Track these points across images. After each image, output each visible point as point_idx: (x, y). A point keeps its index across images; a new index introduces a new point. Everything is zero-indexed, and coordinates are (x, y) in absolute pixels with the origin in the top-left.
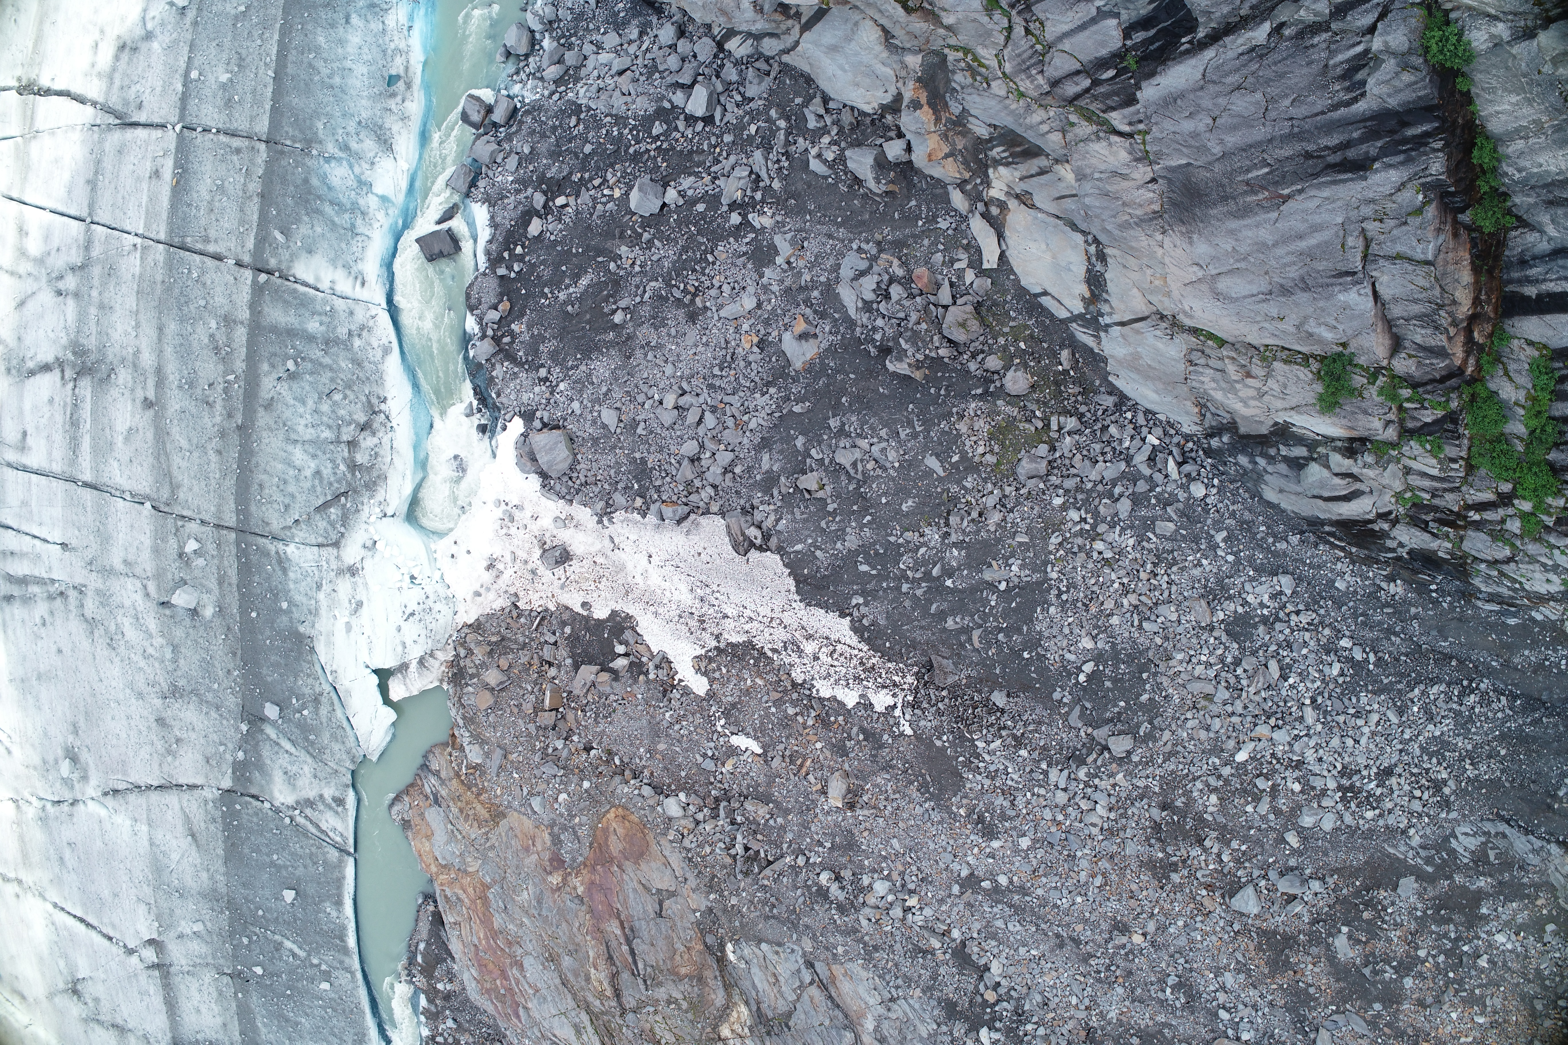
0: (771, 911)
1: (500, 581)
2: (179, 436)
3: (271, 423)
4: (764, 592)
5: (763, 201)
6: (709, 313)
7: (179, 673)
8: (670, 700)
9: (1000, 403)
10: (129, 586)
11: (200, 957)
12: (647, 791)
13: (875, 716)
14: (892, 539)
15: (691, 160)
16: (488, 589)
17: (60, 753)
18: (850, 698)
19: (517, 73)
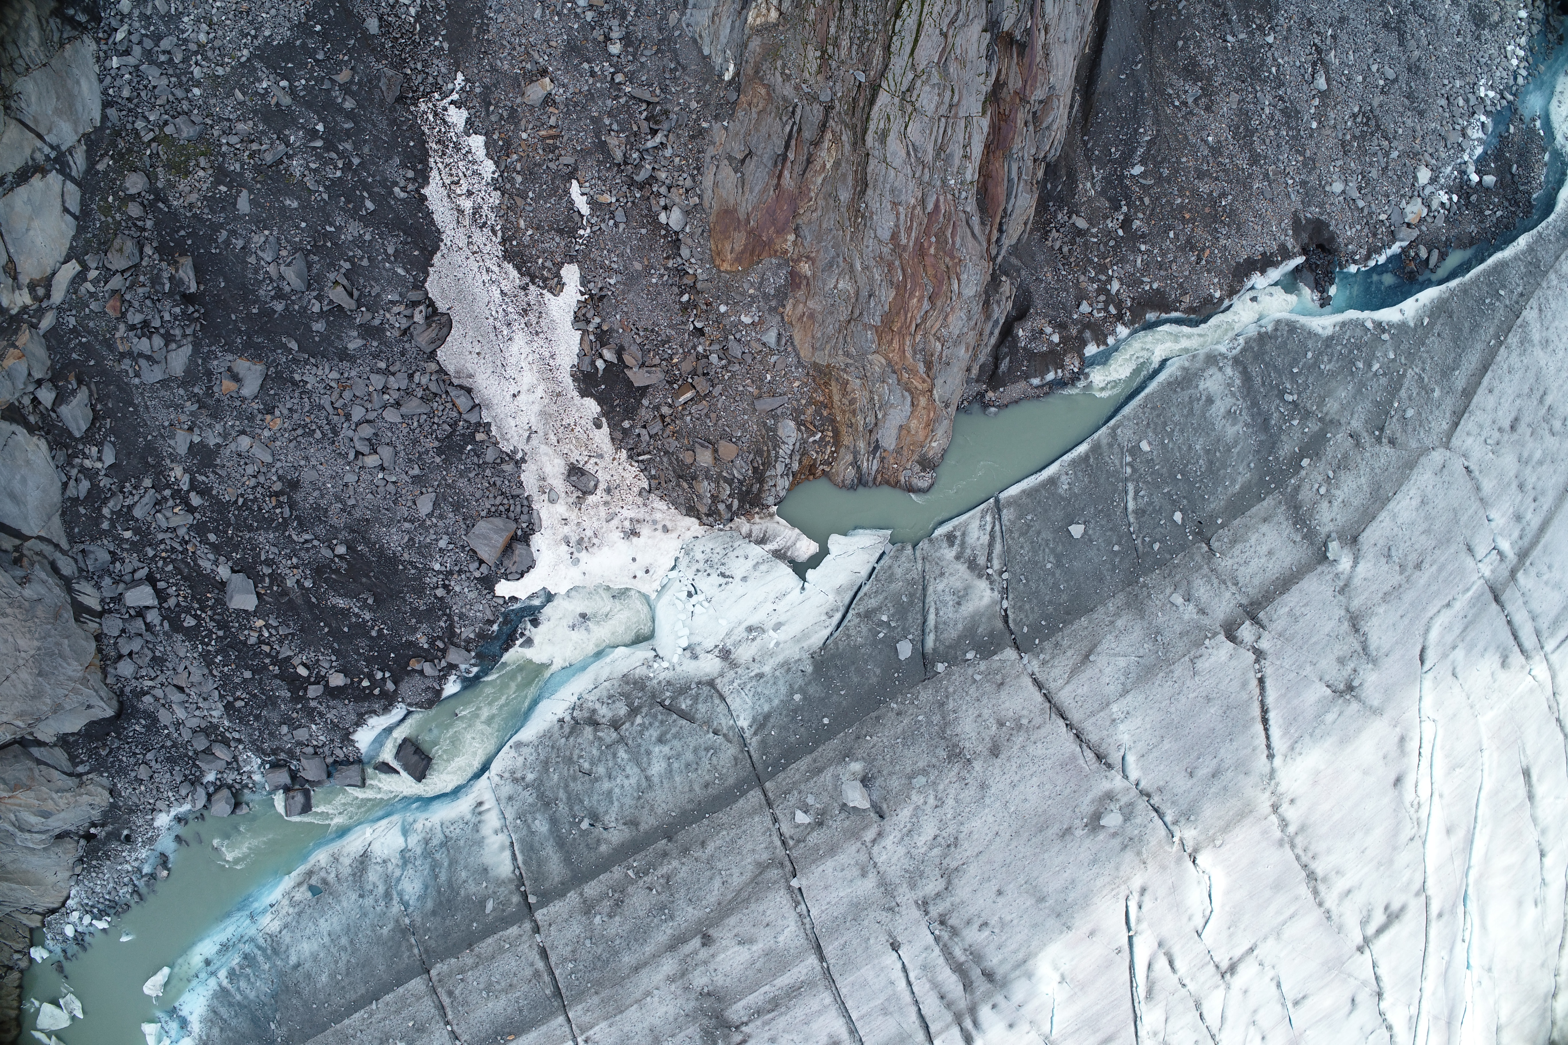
0: (676, 69)
1: (640, 516)
2: (714, 892)
3: (646, 811)
4: (461, 275)
5: (168, 486)
6: (280, 472)
7: (934, 760)
8: (601, 289)
9: (160, 185)
10: (884, 857)
11: (1209, 581)
12: (685, 252)
13: (472, 111)
14: (325, 196)
15: (190, 574)
16: (655, 522)
17: (1102, 836)
18: (477, 142)
19: (246, 786)
